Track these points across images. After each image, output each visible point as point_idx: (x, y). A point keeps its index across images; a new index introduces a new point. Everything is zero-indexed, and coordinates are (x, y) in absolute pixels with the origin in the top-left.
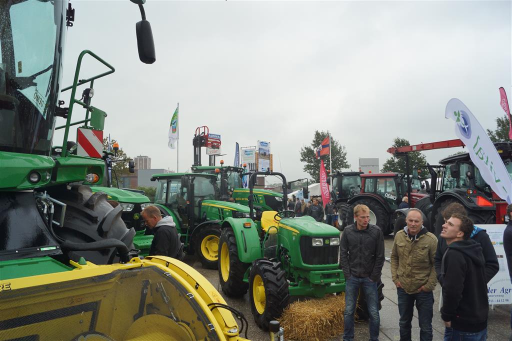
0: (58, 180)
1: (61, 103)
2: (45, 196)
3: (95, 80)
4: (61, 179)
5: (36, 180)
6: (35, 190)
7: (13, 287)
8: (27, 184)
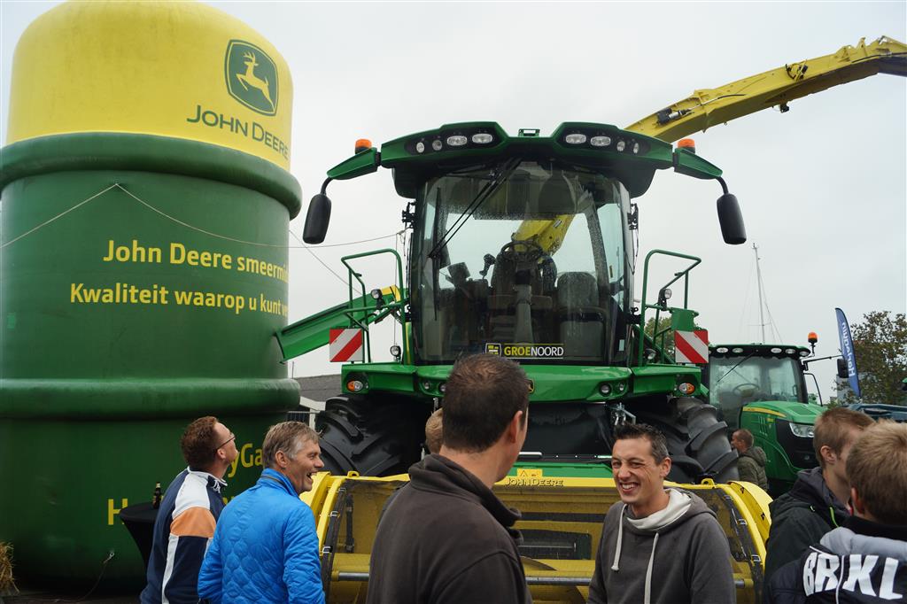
0: (635, 391)
1: (634, 310)
2: (620, 407)
3: (690, 272)
4: (638, 390)
5: (607, 391)
6: (608, 401)
7: (565, 484)
8: (598, 396)
